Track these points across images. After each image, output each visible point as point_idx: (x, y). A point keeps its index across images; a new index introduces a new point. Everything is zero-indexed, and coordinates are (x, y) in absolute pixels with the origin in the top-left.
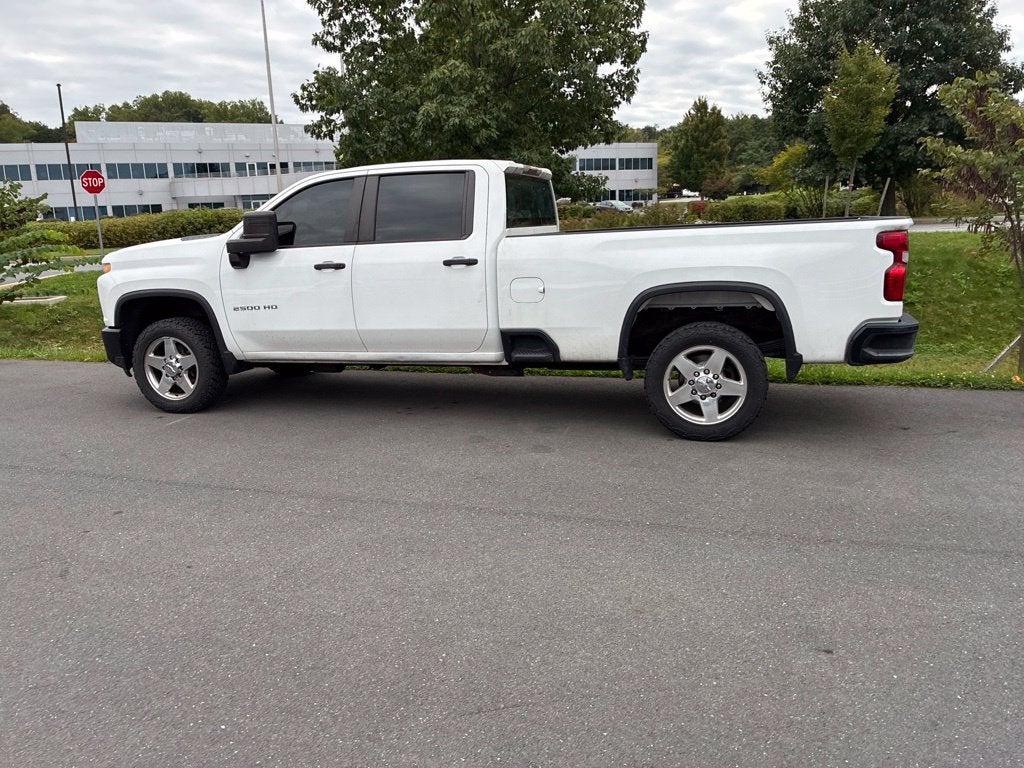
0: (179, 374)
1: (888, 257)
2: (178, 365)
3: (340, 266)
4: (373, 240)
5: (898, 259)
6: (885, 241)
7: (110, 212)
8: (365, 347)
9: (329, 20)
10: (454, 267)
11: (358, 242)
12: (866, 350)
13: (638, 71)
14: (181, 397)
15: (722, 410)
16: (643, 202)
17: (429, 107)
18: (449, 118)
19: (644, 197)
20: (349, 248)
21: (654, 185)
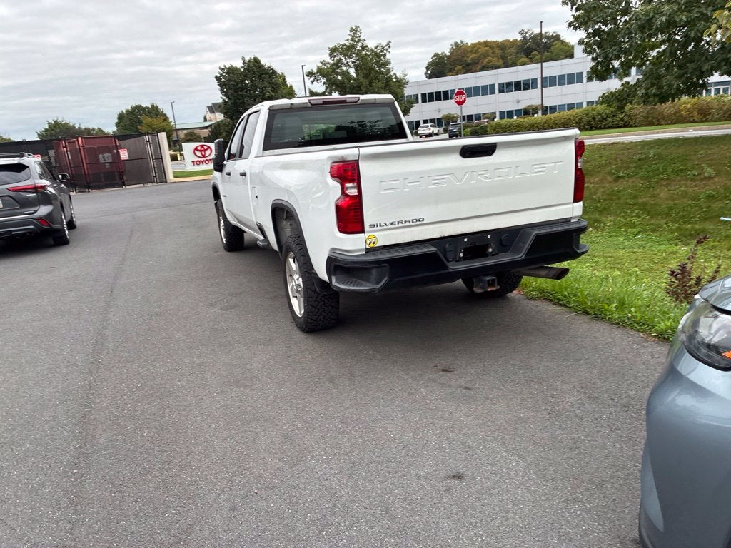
1: (336, 189)
5: (343, 192)
7: (585, 105)
10: (242, 177)
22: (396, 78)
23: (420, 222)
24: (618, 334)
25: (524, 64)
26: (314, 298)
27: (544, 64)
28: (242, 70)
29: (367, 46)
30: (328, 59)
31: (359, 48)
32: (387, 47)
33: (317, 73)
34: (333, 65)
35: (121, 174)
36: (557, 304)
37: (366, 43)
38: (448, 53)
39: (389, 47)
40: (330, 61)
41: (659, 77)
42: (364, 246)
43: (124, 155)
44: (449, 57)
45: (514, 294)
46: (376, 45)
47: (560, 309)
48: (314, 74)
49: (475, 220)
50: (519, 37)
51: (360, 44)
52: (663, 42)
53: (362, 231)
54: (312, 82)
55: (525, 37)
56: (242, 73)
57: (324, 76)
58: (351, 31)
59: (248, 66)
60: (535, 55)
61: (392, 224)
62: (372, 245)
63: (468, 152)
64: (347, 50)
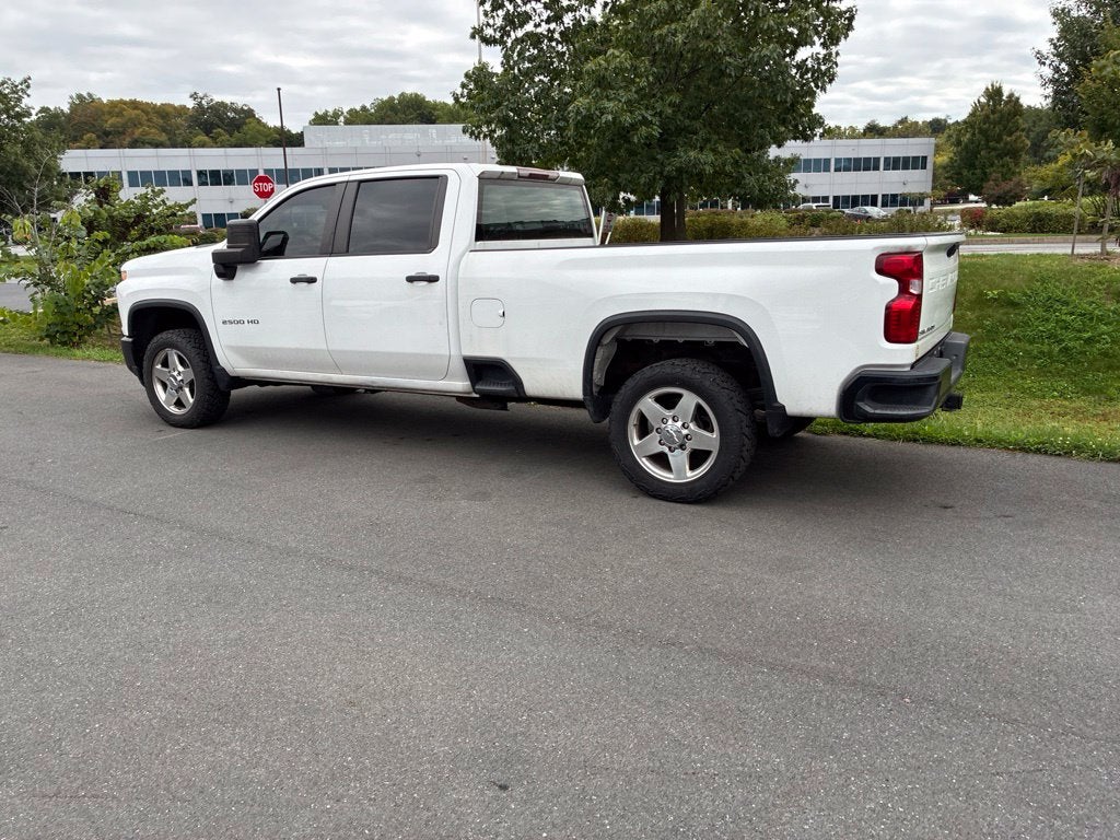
0: (181, 388)
1: (890, 287)
2: (179, 378)
3: (312, 280)
4: (347, 252)
5: (904, 289)
6: (885, 266)
8: (338, 368)
9: (492, 11)
10: (415, 283)
11: (331, 254)
12: (860, 404)
13: (837, 54)
14: (182, 411)
15: (693, 467)
16: (911, 208)
17: (582, 102)
18: (602, 114)
19: (913, 203)
20: (323, 260)
21: (927, 188)
25: (203, 145)
38: (66, 108)
39: (28, 87)
44: (69, 117)
50: (190, 104)
53: (915, 340)
55: (200, 104)
60: (220, 134)
61: (926, 331)
62: (917, 358)
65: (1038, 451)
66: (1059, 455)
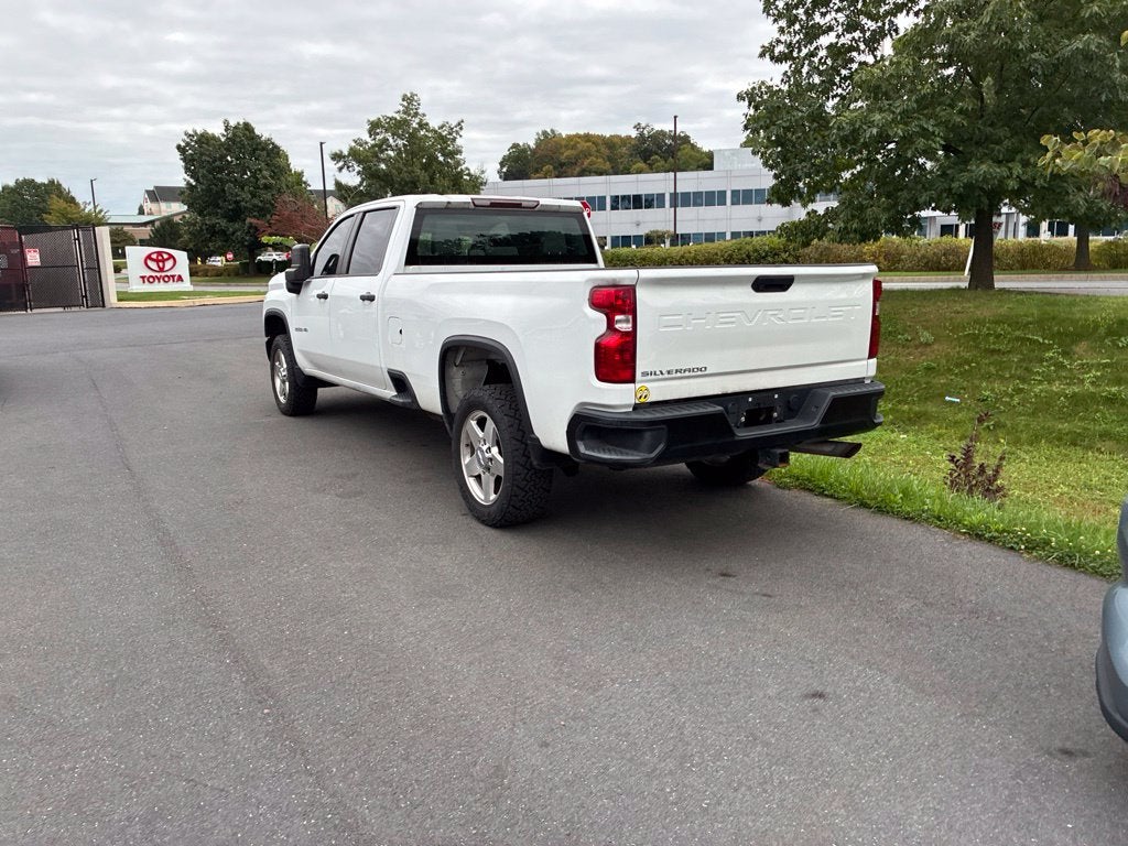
0: (285, 381)
1: (597, 323)
2: (283, 374)
3: (326, 296)
4: (347, 273)
5: (611, 324)
6: (596, 300)
10: (365, 302)
11: (340, 275)
12: (579, 444)
14: (285, 401)
15: (495, 491)
22: (469, 174)
23: (700, 372)
24: (916, 532)
25: (640, 172)
26: (523, 476)
27: (678, 174)
28: (223, 139)
29: (427, 124)
30: (366, 137)
31: (415, 125)
32: (458, 129)
33: (349, 155)
34: (373, 146)
35: (23, 287)
36: (822, 494)
37: (426, 120)
38: (532, 144)
39: (461, 129)
40: (369, 140)
41: (861, 208)
42: (633, 401)
43: (33, 258)
44: (534, 152)
45: (757, 482)
46: (440, 124)
47: (828, 501)
48: (344, 157)
49: (762, 374)
50: (634, 134)
51: (417, 120)
52: (859, 162)
53: (632, 380)
54: (340, 169)
56: (222, 144)
57: (359, 162)
58: (403, 100)
59: (234, 135)
60: (657, 161)
61: (669, 372)
62: (642, 400)
63: (762, 285)
64: (397, 126)
65: (991, 540)
66: (1012, 548)
